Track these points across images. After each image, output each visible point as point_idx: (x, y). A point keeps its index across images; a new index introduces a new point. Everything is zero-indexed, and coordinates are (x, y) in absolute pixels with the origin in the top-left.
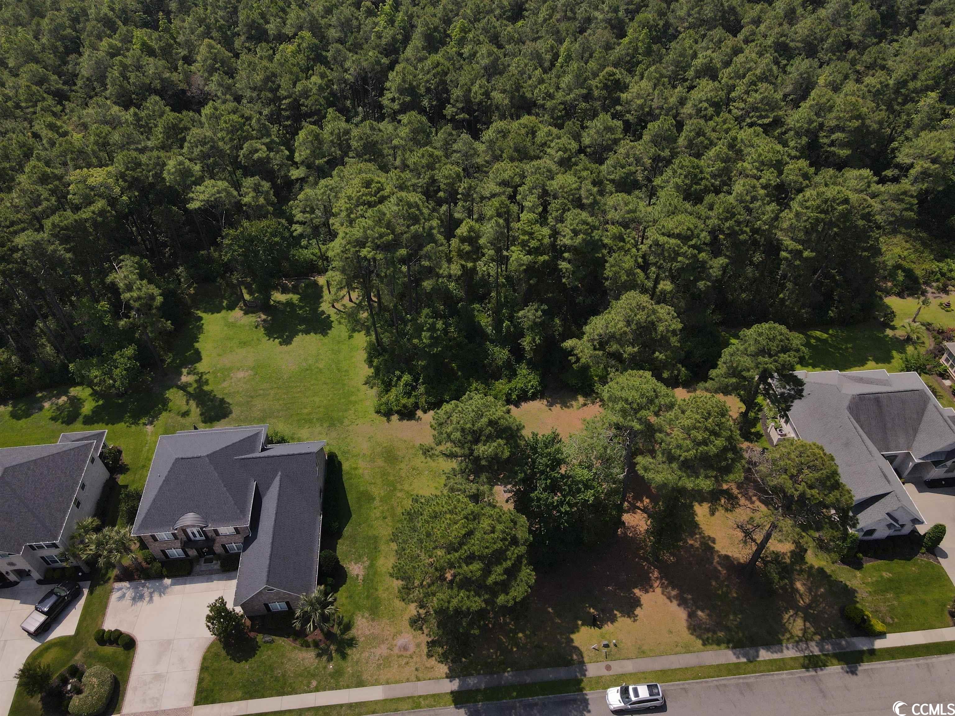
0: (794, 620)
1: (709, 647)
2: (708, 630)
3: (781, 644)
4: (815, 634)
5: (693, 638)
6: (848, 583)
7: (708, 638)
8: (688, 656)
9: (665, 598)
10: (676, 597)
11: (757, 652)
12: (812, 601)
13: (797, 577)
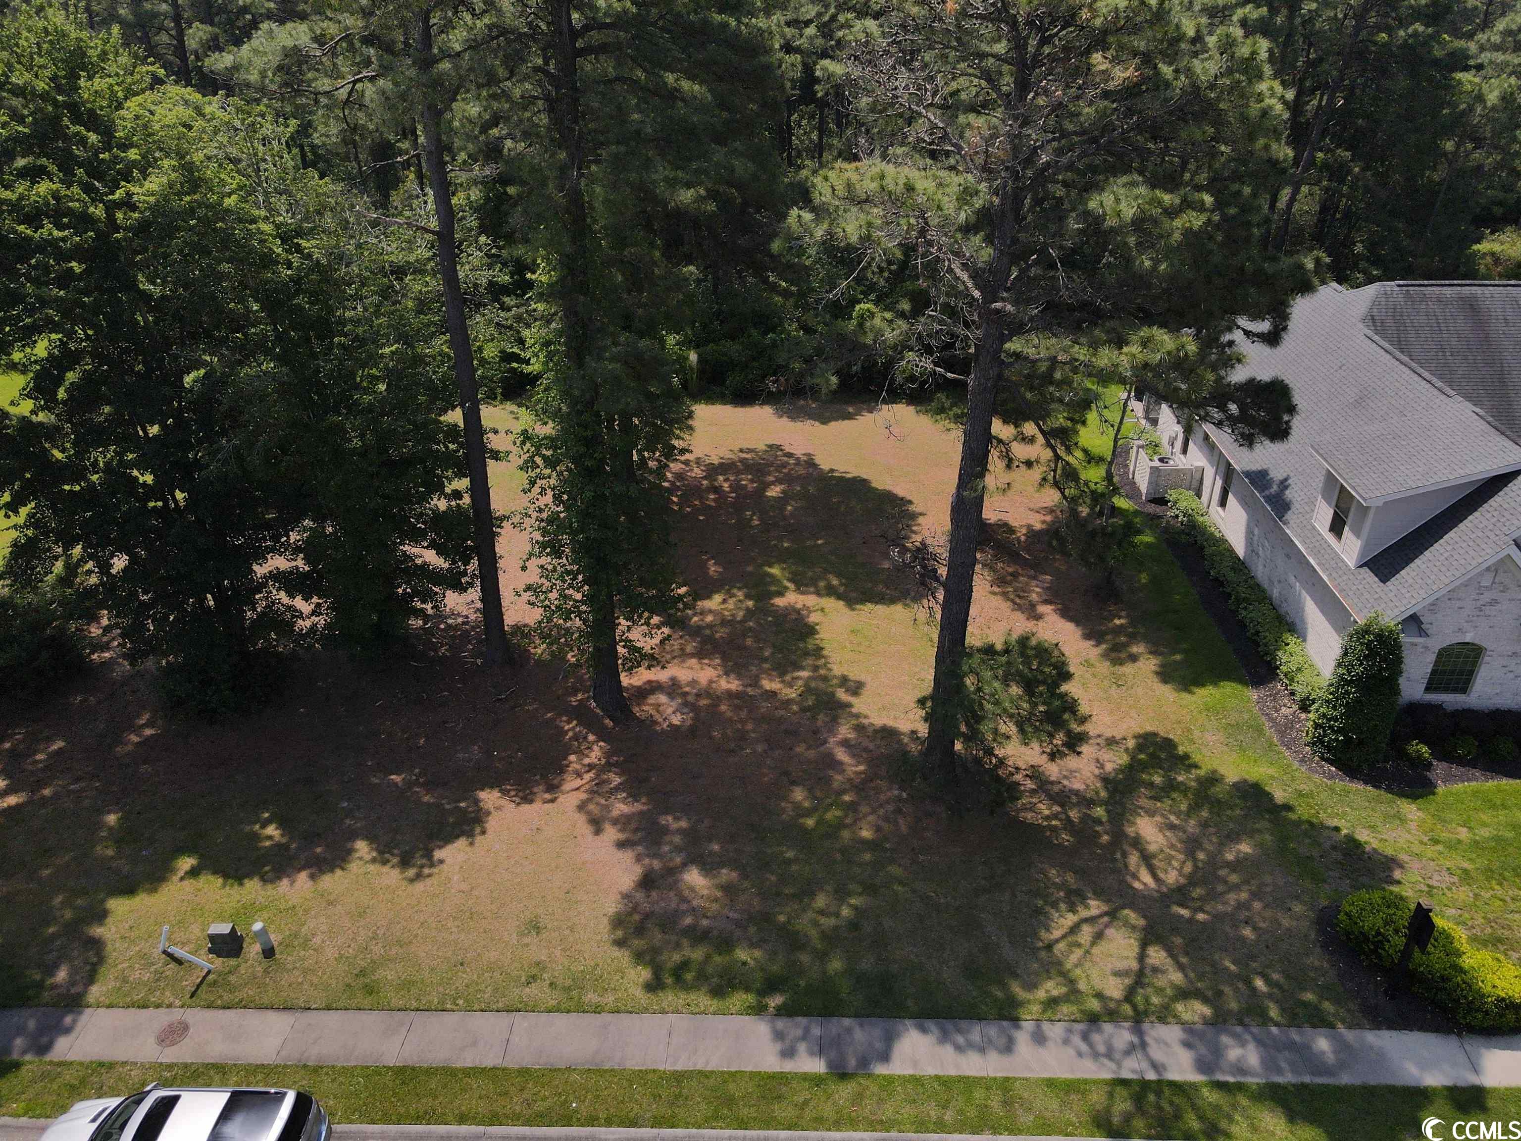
0: (1099, 936)
1: (669, 998)
2: (698, 936)
3: (1015, 1020)
4: (1183, 994)
5: (623, 956)
6: (1363, 836)
7: (685, 965)
8: (561, 1021)
9: (581, 820)
10: (622, 822)
11: (890, 1039)
12: (1192, 881)
13: (1144, 802)
